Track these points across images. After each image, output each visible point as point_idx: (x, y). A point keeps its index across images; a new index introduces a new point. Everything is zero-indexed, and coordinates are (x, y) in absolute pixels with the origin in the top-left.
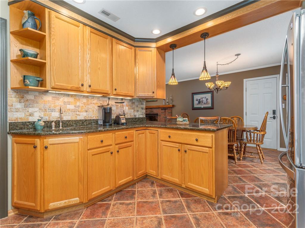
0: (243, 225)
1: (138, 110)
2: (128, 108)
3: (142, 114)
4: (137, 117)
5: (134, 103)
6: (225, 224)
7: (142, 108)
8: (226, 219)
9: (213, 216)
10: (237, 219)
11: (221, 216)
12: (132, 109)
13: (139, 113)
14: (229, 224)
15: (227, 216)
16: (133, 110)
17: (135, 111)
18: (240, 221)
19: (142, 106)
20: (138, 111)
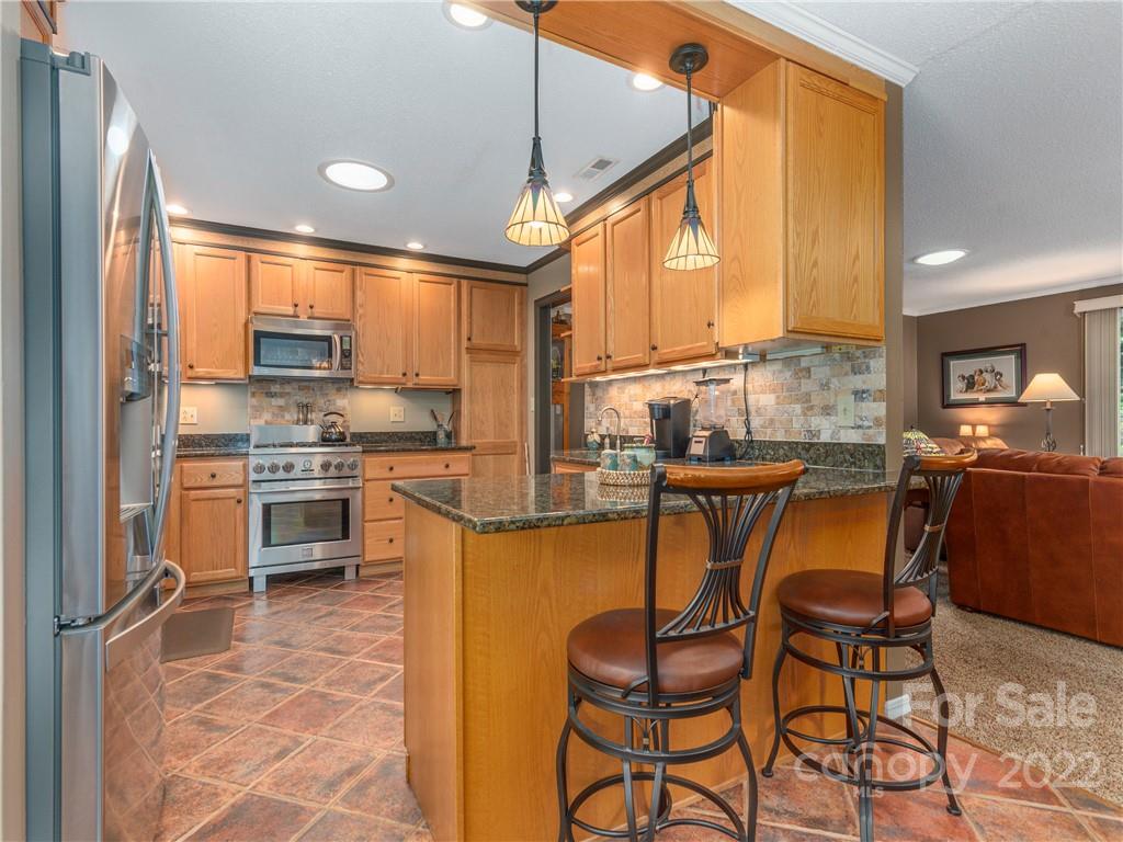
0: (292, 775)
1: (832, 402)
2: (778, 397)
3: (860, 427)
4: (825, 438)
5: (808, 370)
6: (335, 746)
7: (859, 395)
8: (343, 758)
9: (376, 743)
10: (314, 778)
11: (362, 756)
12: (797, 401)
13: (840, 419)
14: (327, 754)
15: (346, 766)
16: (798, 408)
17: (811, 408)
18: (304, 777)
19: (858, 382)
20: (827, 410)
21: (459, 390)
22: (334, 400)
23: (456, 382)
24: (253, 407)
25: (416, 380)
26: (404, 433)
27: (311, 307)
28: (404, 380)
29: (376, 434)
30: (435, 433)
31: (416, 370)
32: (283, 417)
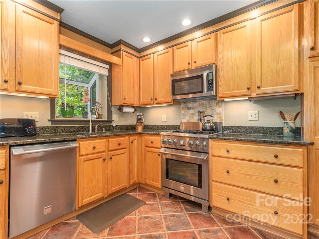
21: (302, 94)
22: (215, 109)
23: (297, 88)
24: (183, 114)
25: (258, 91)
26: (257, 128)
27: (195, 62)
28: (249, 92)
29: (239, 127)
30: (282, 128)
31: (259, 84)
32: (193, 118)
